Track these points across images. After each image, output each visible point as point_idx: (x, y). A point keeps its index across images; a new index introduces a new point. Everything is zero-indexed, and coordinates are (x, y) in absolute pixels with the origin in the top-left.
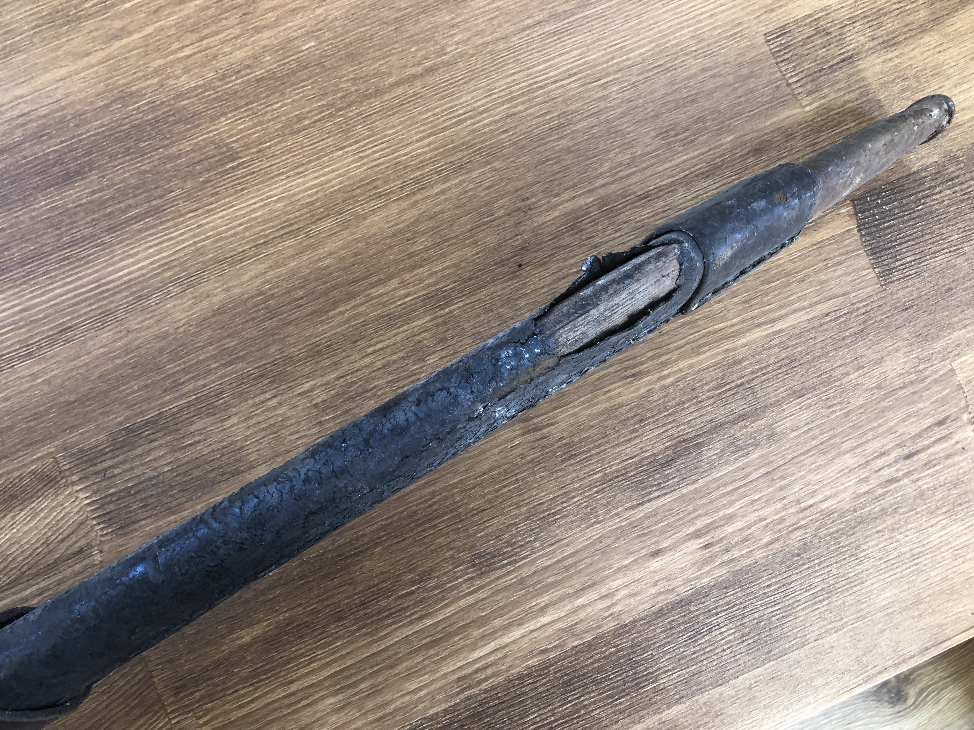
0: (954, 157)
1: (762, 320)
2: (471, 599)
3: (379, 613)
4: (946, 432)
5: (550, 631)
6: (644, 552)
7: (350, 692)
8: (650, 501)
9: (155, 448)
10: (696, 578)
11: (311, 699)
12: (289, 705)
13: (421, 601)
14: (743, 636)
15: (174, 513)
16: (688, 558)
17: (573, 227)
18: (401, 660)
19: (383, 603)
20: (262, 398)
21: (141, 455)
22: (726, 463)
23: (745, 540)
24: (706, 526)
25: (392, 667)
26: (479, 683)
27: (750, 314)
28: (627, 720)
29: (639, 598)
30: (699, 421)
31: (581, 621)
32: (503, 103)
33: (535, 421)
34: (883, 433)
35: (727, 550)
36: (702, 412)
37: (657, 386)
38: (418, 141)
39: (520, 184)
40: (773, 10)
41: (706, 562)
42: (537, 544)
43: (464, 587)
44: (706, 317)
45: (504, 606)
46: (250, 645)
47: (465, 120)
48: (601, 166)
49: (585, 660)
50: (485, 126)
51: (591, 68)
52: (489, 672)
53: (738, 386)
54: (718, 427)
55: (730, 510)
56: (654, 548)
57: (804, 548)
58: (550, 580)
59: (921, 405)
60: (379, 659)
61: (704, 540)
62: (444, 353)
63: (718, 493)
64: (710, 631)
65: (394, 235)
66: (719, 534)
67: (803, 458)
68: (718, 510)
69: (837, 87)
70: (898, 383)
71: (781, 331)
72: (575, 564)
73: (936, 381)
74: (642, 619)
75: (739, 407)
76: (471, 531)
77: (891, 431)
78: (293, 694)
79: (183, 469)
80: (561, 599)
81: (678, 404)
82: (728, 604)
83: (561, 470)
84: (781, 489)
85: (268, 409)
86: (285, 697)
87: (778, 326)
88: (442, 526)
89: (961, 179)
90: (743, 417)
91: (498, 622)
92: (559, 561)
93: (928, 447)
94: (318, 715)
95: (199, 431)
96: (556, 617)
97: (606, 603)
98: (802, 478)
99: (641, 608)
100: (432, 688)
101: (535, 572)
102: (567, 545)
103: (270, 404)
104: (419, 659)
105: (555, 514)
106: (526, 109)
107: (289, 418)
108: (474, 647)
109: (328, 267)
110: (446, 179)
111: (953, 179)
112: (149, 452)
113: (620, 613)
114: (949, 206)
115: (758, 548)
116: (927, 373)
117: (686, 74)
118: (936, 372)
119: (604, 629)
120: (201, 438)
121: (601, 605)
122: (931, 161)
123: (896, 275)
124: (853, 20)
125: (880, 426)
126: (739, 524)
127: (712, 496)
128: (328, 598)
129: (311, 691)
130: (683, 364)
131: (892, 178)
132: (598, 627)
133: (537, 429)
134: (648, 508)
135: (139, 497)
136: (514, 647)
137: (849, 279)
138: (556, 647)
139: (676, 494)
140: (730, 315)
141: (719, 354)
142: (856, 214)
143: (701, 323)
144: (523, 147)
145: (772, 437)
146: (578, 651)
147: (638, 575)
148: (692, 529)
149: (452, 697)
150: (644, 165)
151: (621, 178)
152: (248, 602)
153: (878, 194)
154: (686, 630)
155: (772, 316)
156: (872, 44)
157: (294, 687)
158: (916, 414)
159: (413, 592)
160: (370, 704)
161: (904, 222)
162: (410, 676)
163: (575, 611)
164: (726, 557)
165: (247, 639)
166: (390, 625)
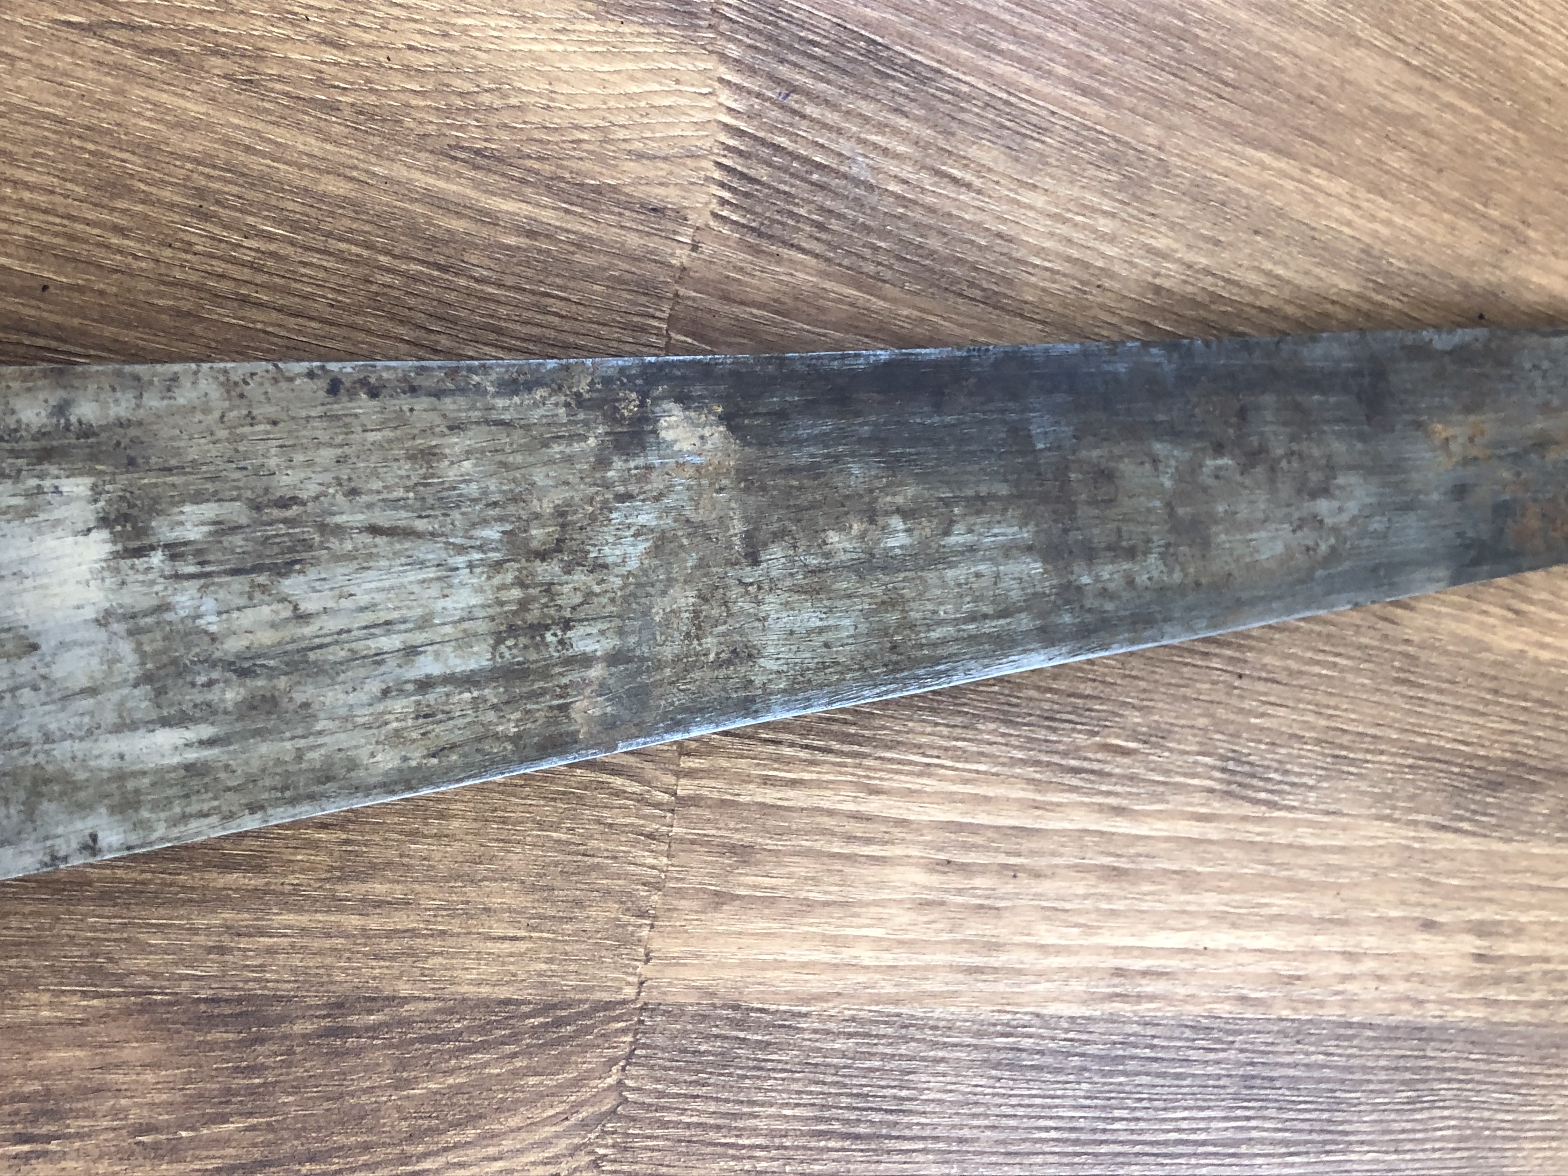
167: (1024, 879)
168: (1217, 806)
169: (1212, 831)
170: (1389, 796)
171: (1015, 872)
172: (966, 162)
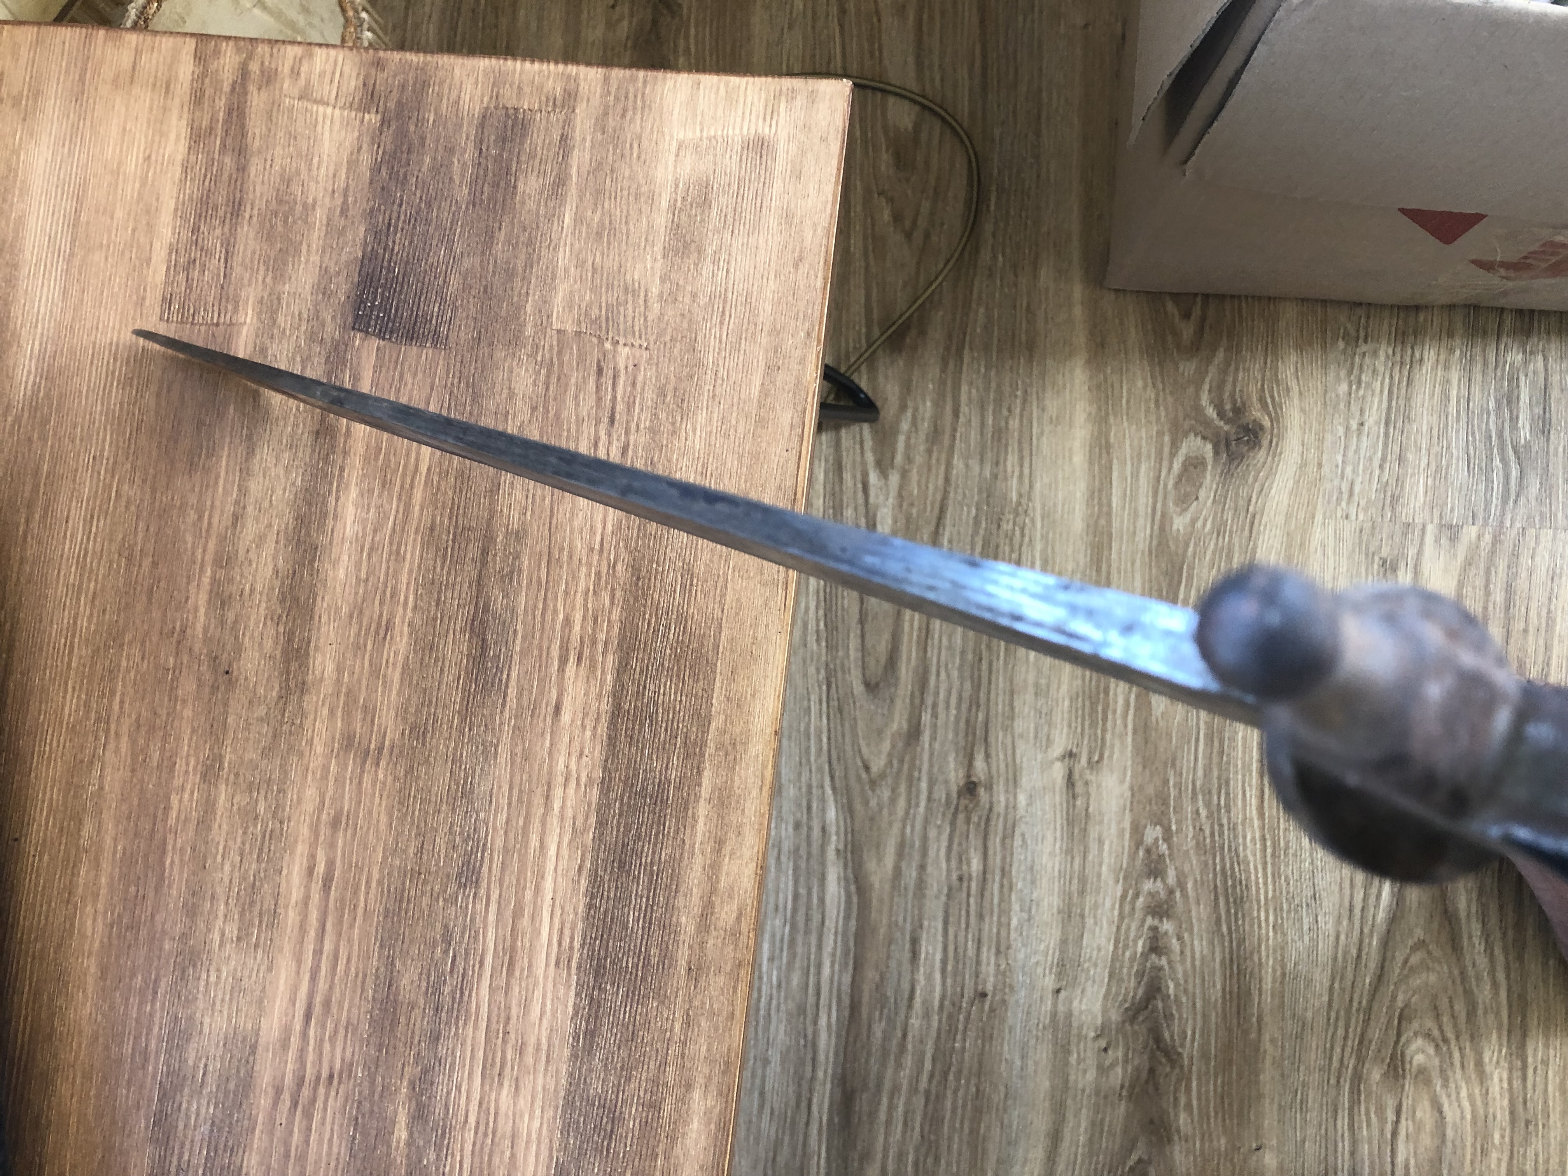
0: (372, 210)
1: (408, 481)
2: (493, 907)
3: (454, 999)
4: (610, 373)
5: (565, 852)
6: (549, 720)
7: (507, 1070)
8: (507, 686)
9: (188, 1109)
10: (601, 687)
11: (492, 1111)
12: (485, 1135)
13: (467, 953)
14: (678, 676)
15: (254, 1129)
16: (579, 684)
17: (223, 604)
18: (508, 1008)
19: (447, 989)
20: (202, 983)
21: (185, 1126)
22: (517, 593)
23: (595, 620)
24: (561, 648)
25: (508, 1019)
26: (571, 948)
27: (397, 488)
28: (688, 831)
29: (586, 751)
30: (463, 596)
31: (574, 818)
32: (78, 599)
33: (373, 746)
34: (577, 431)
35: (594, 642)
36: (458, 587)
37: (409, 614)
38: (64, 697)
39: (158, 626)
40: (144, 299)
41: (592, 667)
42: (482, 815)
43: (478, 906)
44: (375, 531)
45: (518, 880)
46: (411, 1134)
47: (72, 643)
48: (186, 543)
49: (610, 837)
50: (88, 628)
51: (95, 498)
52: (567, 932)
53: (454, 541)
54: (479, 582)
55: (561, 617)
56: (551, 709)
57: (635, 569)
58: (521, 823)
59: (573, 380)
60: (494, 1026)
61: (572, 658)
62: (263, 792)
63: (538, 618)
64: (656, 704)
65: (133, 771)
66: (575, 640)
67: (554, 521)
68: (553, 628)
69: (246, 281)
70: (541, 389)
71: (429, 469)
72: (521, 791)
73: (560, 353)
74: (606, 761)
75: (473, 550)
76: (433, 869)
77: (580, 422)
78: (478, 1123)
79: (221, 1096)
80: (543, 824)
81: (437, 605)
82: (642, 671)
83: (430, 751)
84: (571, 557)
85: (217, 984)
86: (476, 1133)
87: (424, 469)
88: (413, 893)
89: (394, 215)
90: (485, 552)
91: (529, 895)
92: (509, 804)
93: (614, 398)
94: (510, 1114)
95: (198, 1059)
96: (556, 839)
97: (573, 784)
98: (571, 532)
99: (597, 753)
100: (549, 995)
101: (506, 833)
102: (500, 787)
103: (213, 979)
104: (516, 989)
105: (466, 782)
106: (96, 581)
107: (235, 970)
108: (537, 932)
109: (124, 849)
110: (113, 693)
111: (389, 224)
112: (188, 1117)
113: (590, 778)
114: (411, 242)
115: (610, 612)
116: (548, 356)
117: (152, 413)
118: (551, 346)
119: (594, 800)
120: (204, 1060)
121: (571, 791)
122: (361, 235)
123: (444, 330)
124: (196, 230)
125: (569, 430)
126: (578, 617)
127: (538, 626)
128: (412, 1037)
129: (484, 1106)
130: (404, 578)
131: (356, 280)
132: (589, 805)
133: (380, 749)
134: (512, 691)
135: (220, 1152)
136: (560, 894)
137: (420, 375)
138: (583, 855)
139: (516, 658)
140: (386, 506)
141: (415, 540)
142: (367, 332)
143: (377, 539)
144: (127, 604)
145: (519, 536)
146: (599, 838)
147: (566, 739)
148: (556, 663)
149: (568, 980)
150: (209, 503)
151: (208, 531)
152: (372, 1111)
153: (362, 302)
154: (642, 725)
155: (411, 467)
156: (227, 226)
157: (472, 1119)
158: (578, 389)
159: (454, 956)
160: (529, 1060)
161: (401, 292)
162: (526, 1006)
163: (562, 818)
164: (600, 647)
165: (404, 1135)
166: (470, 996)
167: (511, 1028)
168: (482, 891)
169: (495, 896)
170: (485, 747)
171: (506, 1033)
172: (196, 1067)
